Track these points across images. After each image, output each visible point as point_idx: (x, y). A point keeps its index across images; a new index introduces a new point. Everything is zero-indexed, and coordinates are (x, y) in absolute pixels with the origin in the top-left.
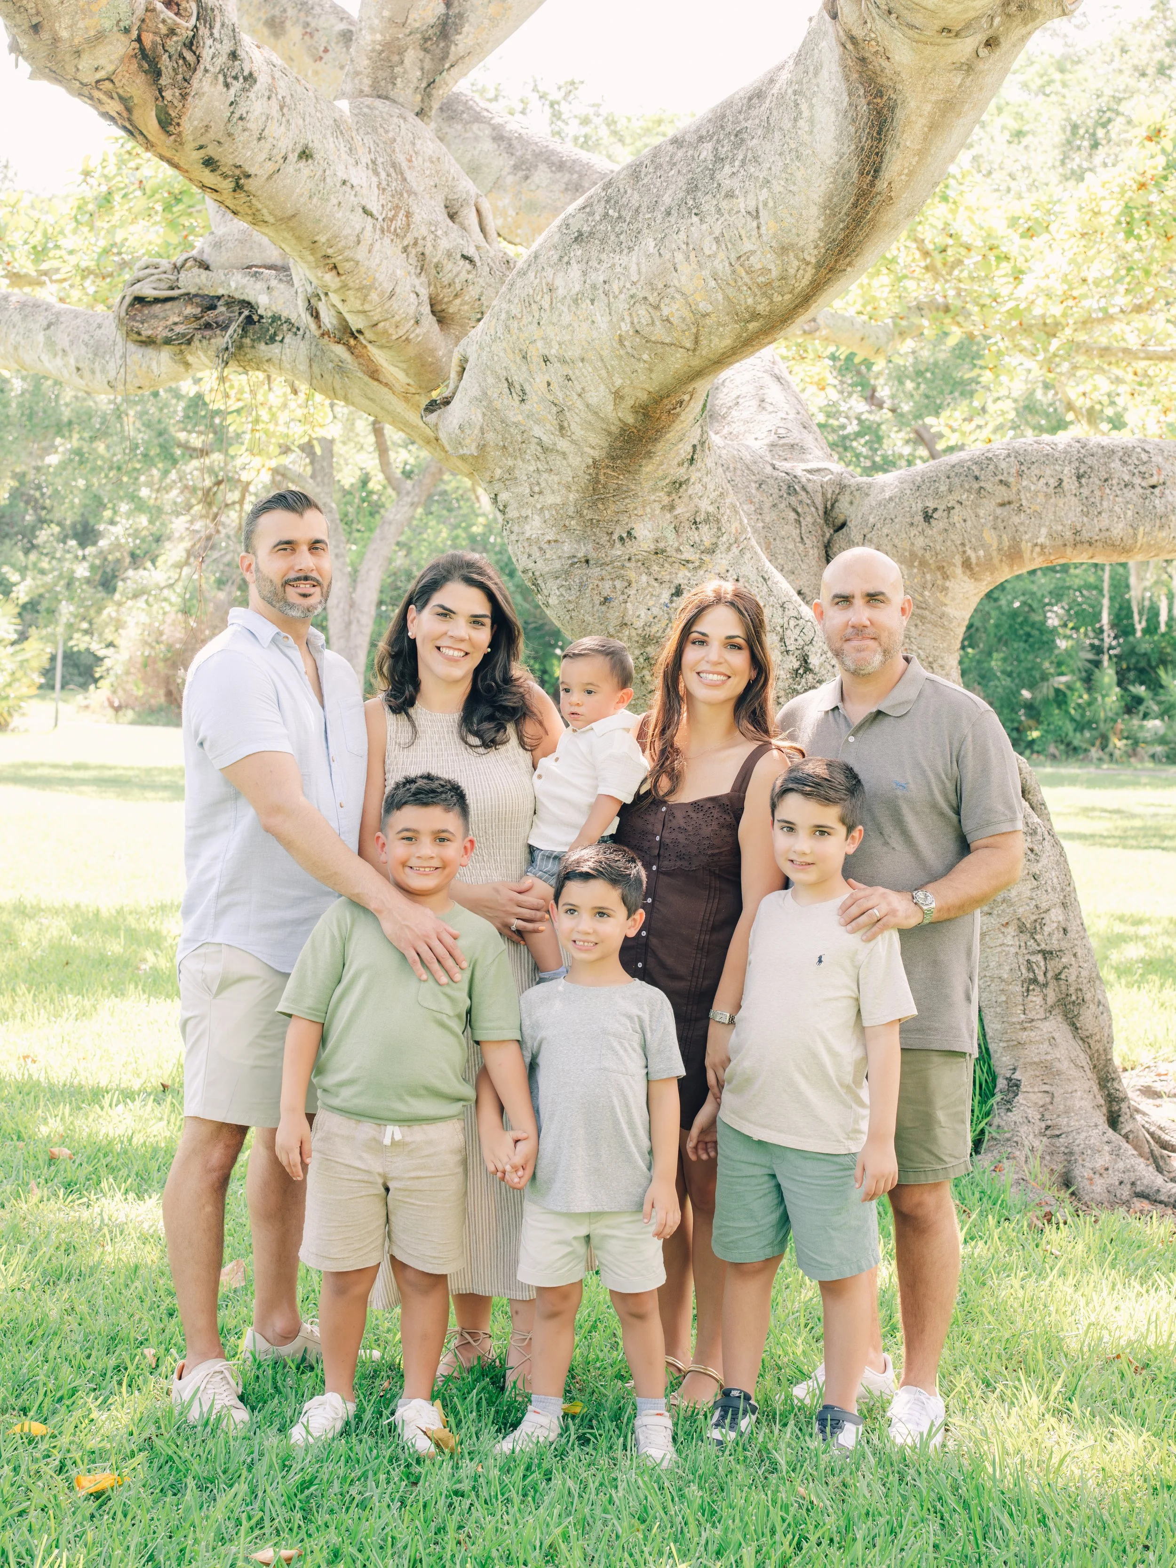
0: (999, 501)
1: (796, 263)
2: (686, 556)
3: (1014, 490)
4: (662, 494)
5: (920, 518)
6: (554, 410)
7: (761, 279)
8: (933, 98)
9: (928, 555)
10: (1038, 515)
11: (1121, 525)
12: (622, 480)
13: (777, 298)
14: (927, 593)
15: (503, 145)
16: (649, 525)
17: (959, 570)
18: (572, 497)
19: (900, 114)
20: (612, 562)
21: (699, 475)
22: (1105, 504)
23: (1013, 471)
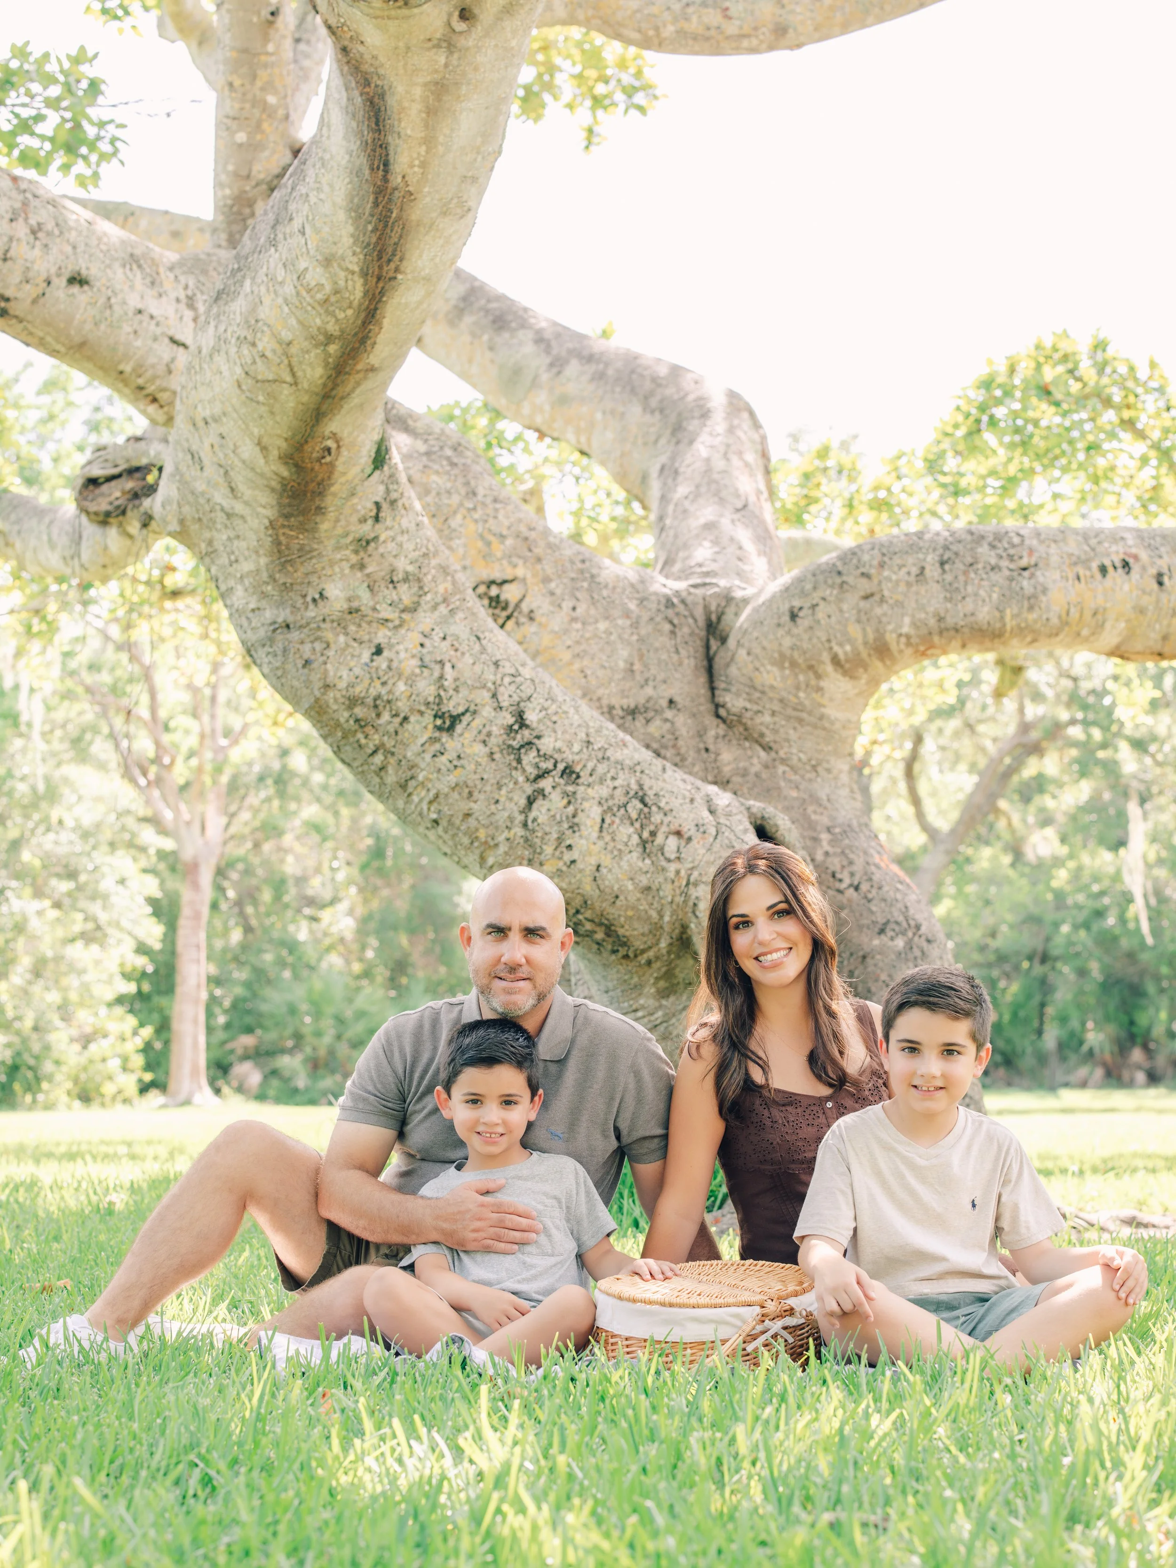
0: (862, 593)
1: (342, 274)
2: (384, 615)
3: (876, 581)
4: (348, 552)
5: (786, 618)
6: (222, 471)
7: (319, 296)
8: (420, 80)
9: (796, 654)
10: (899, 604)
11: (986, 609)
12: (303, 539)
13: (341, 315)
14: (802, 695)
15: (543, 346)
16: (340, 585)
17: (829, 668)
18: (263, 561)
19: (392, 101)
20: (308, 624)
21: (391, 533)
22: (970, 589)
23: (875, 563)
